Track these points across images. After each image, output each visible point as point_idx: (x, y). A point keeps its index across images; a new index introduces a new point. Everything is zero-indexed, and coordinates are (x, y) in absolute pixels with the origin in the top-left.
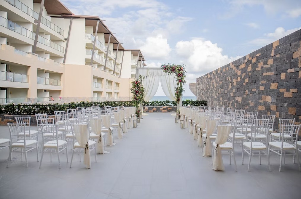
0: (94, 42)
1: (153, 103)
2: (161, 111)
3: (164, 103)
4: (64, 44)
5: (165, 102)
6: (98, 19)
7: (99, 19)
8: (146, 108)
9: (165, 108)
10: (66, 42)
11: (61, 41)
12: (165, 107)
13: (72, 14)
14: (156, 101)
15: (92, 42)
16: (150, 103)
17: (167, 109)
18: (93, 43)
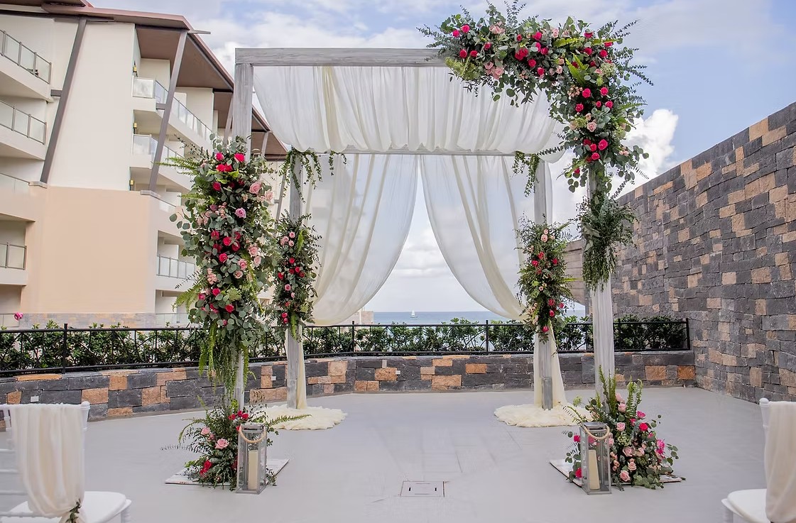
0: (167, 107)
1: (378, 334)
2: (426, 385)
3: (441, 335)
4: (47, 114)
5: (445, 331)
6: (181, 27)
7: (187, 29)
8: (338, 366)
9: (450, 364)
10: (56, 105)
11: (39, 100)
12: (446, 361)
13: (82, 5)
14: (394, 326)
15: (159, 107)
16: (360, 337)
17: (457, 369)
18: (161, 113)
